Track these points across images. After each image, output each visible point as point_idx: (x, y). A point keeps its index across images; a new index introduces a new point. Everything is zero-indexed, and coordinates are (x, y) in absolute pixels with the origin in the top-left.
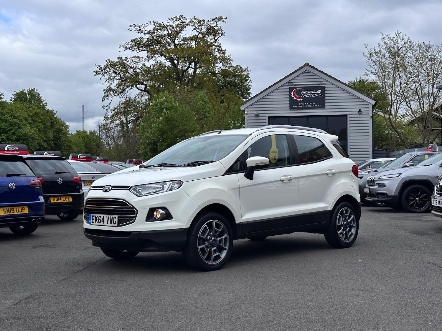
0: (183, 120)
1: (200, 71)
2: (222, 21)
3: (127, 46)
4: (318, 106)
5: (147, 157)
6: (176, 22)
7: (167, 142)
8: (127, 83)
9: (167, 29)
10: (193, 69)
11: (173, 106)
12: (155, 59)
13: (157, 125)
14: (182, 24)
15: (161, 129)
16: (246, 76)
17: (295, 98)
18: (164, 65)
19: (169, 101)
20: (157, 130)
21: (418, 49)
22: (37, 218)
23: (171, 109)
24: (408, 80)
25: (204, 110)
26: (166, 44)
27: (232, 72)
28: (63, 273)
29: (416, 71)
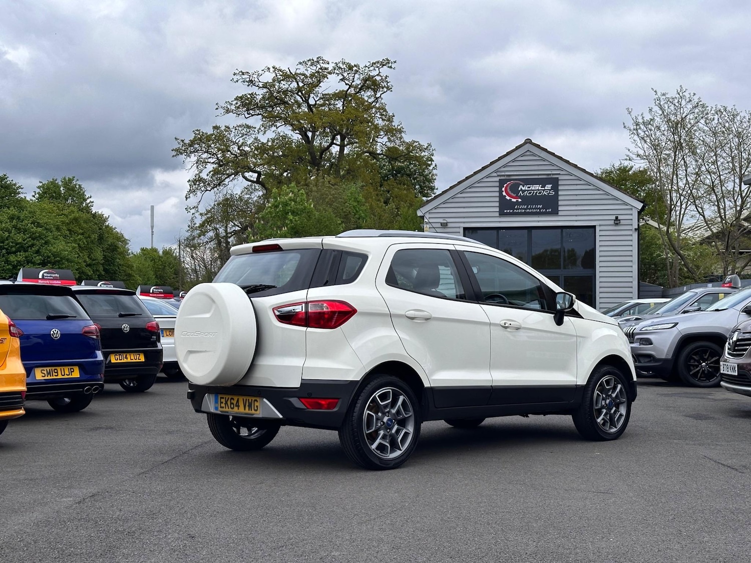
0: (321, 231)
1: (351, 150)
2: (388, 67)
3: (229, 106)
4: (546, 210)
6: (311, 67)
8: (228, 169)
9: (296, 79)
10: (339, 147)
11: (305, 209)
12: (276, 129)
14: (320, 71)
16: (428, 159)
17: (508, 198)
18: (290, 139)
19: (297, 200)
21: (716, 117)
22: (92, 385)
23: (301, 214)
24: (700, 169)
25: (356, 216)
26: (293, 104)
27: (404, 152)
28: (141, 465)
29: (712, 154)
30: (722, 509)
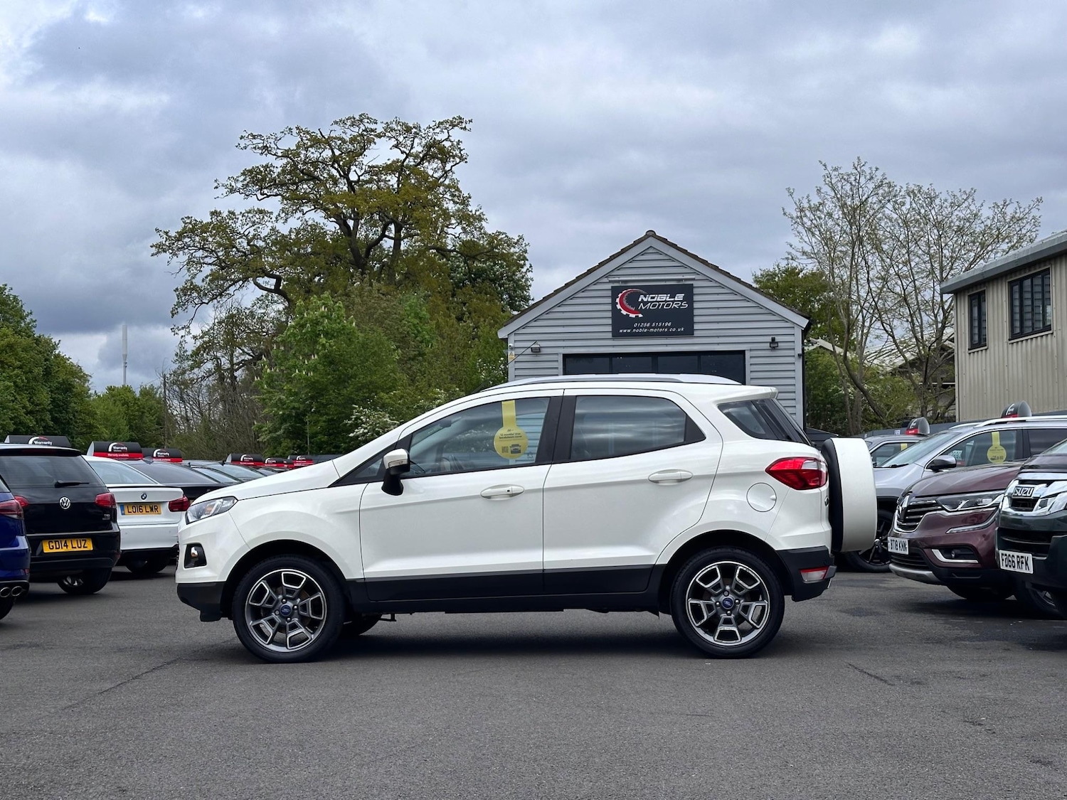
0: (367, 360)
1: (409, 245)
2: (462, 128)
3: (233, 184)
4: (677, 329)
5: (281, 451)
6: (352, 128)
7: (327, 414)
8: (234, 273)
9: (330, 145)
10: (393, 241)
11: (343, 329)
12: (302, 215)
13: (304, 373)
14: (365, 133)
15: (314, 382)
16: (520, 257)
17: (624, 312)
18: (323, 229)
19: (333, 316)
20: (303, 385)
21: (908, 200)
22: (11, 585)
23: (338, 336)
24: (887, 271)
25: (418, 338)
26: (327, 180)
27: (486, 248)
28: (70, 695)
29: (904, 251)
30: (850, 733)
